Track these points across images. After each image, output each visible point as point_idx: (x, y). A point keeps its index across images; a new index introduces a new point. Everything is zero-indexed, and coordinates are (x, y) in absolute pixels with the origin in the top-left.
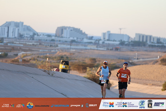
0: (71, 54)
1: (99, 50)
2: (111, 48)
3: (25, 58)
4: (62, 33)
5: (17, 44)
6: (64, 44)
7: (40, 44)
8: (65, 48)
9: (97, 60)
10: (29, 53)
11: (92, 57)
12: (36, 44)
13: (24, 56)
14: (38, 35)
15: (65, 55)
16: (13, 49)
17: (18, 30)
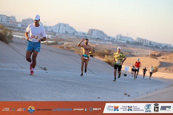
0: (96, 46)
1: (114, 45)
2: (121, 45)
3: (68, 46)
4: (92, 33)
5: (64, 37)
6: (92, 40)
7: (78, 38)
8: (93, 42)
9: (111, 51)
10: (70, 43)
11: (108, 49)
12: (75, 38)
13: (68, 45)
14: (77, 33)
15: (93, 47)
16: (61, 40)
17: (65, 29)
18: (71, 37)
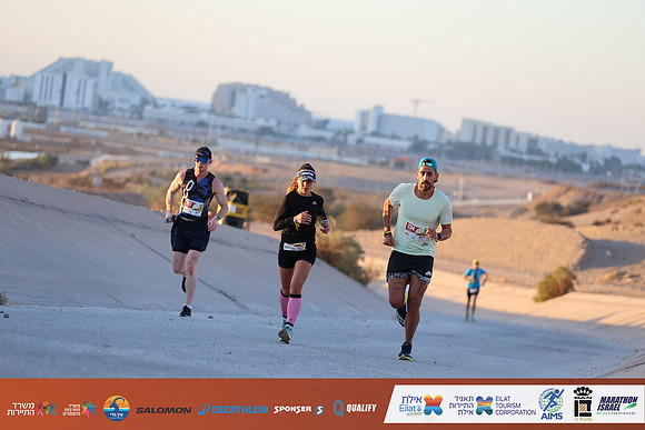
0: (256, 169)
1: (346, 164)
2: (384, 159)
3: (111, 176)
4: (232, 104)
5: (90, 129)
6: (237, 139)
7: (162, 134)
8: (237, 152)
9: (336, 194)
10: (123, 159)
11: (320, 184)
12: (147, 132)
13: (109, 170)
14: (156, 106)
15: (238, 174)
16: (76, 144)
17: (96, 85)
18: (123, 129)
